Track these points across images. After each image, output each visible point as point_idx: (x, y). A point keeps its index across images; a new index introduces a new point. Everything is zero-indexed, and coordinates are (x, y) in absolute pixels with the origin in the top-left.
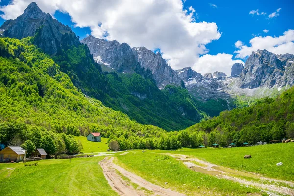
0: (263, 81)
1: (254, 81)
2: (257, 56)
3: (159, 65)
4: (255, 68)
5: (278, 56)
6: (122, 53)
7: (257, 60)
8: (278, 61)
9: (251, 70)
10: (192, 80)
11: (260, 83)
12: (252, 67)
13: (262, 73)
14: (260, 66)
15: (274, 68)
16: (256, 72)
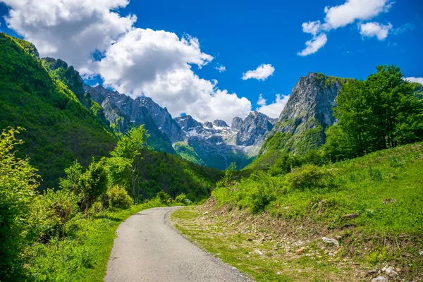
0: (256, 140)
1: (249, 140)
2: (253, 117)
3: (167, 122)
4: (251, 128)
5: (271, 119)
6: (142, 116)
7: (253, 121)
8: (269, 124)
9: (248, 130)
10: (192, 130)
11: (254, 141)
12: (248, 127)
13: (256, 134)
14: (255, 127)
15: (265, 130)
16: (252, 132)
